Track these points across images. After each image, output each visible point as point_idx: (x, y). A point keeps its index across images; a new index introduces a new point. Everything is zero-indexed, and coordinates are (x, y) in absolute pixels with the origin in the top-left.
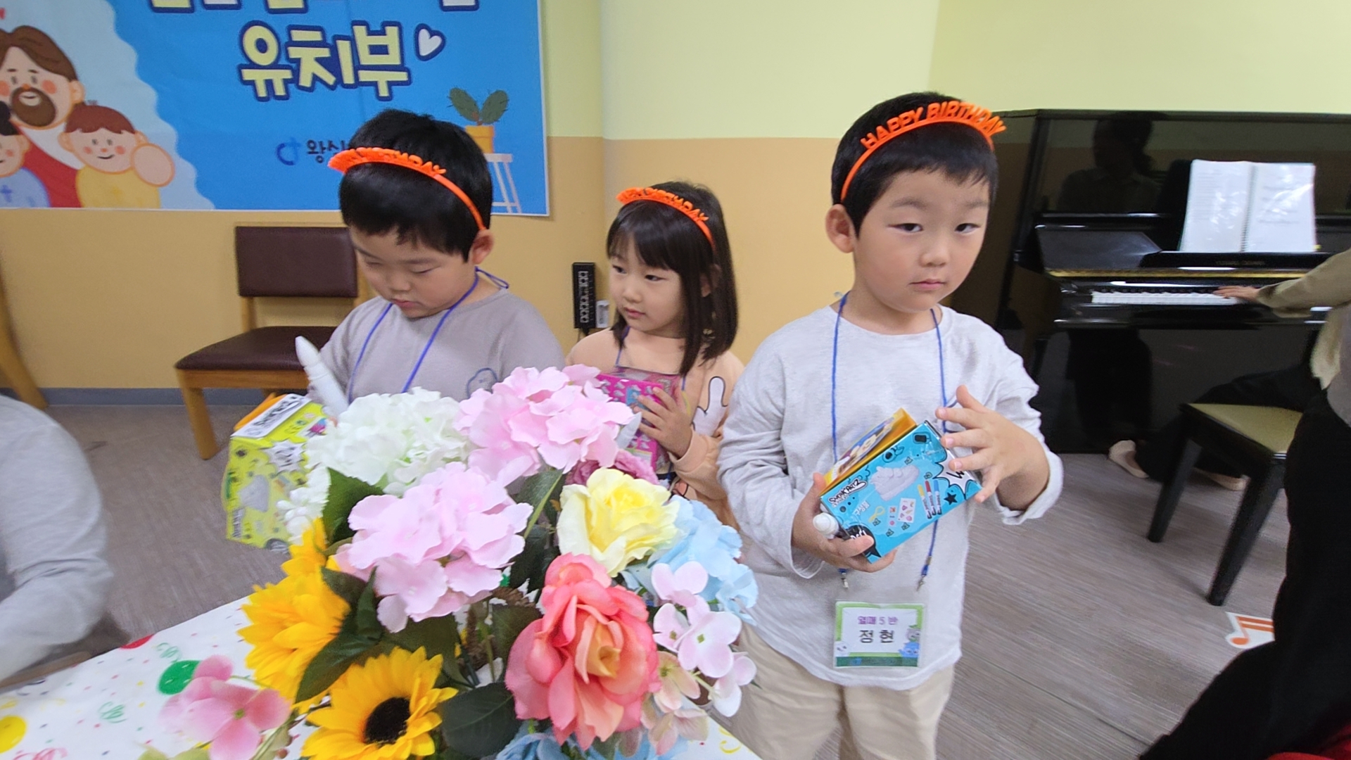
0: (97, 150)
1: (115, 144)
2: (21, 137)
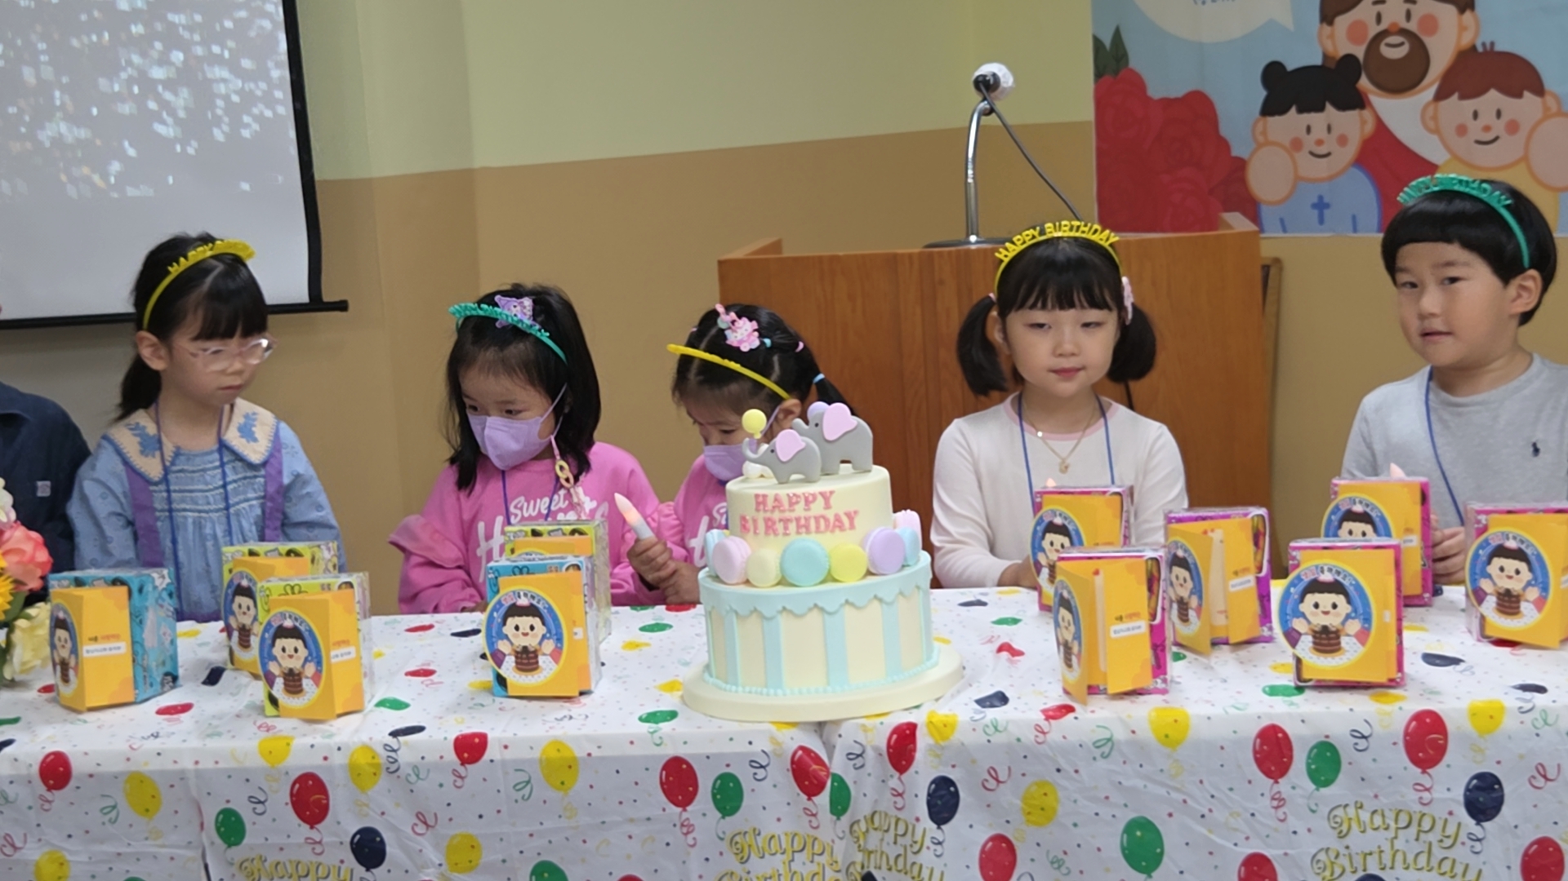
0: (1475, 130)
1: (1505, 117)
2: (1366, 113)
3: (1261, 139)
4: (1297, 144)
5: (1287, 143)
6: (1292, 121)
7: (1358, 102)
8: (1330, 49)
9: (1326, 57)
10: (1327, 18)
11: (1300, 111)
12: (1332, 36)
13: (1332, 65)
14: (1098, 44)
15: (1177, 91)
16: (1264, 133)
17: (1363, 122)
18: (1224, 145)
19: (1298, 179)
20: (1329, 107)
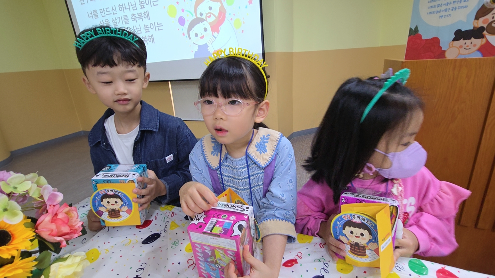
3: (451, 46)
4: (461, 47)
5: (458, 47)
6: (462, 42)
7: (483, 37)
8: (476, 25)
9: (474, 27)
10: (477, 18)
11: (464, 40)
12: (477, 23)
13: (476, 29)
14: (411, 29)
15: (430, 37)
16: (452, 45)
17: (482, 41)
18: (441, 48)
19: (459, 54)
20: (472, 38)
